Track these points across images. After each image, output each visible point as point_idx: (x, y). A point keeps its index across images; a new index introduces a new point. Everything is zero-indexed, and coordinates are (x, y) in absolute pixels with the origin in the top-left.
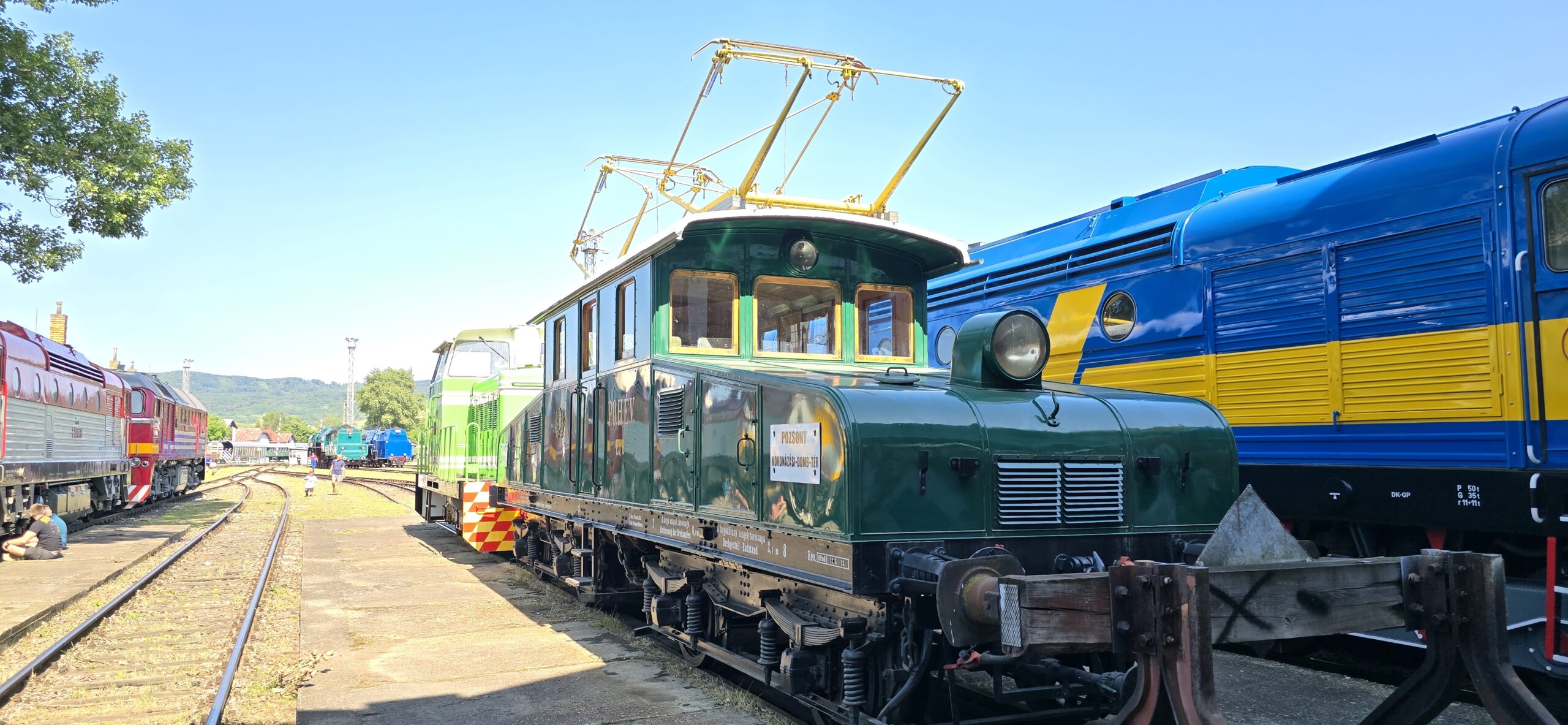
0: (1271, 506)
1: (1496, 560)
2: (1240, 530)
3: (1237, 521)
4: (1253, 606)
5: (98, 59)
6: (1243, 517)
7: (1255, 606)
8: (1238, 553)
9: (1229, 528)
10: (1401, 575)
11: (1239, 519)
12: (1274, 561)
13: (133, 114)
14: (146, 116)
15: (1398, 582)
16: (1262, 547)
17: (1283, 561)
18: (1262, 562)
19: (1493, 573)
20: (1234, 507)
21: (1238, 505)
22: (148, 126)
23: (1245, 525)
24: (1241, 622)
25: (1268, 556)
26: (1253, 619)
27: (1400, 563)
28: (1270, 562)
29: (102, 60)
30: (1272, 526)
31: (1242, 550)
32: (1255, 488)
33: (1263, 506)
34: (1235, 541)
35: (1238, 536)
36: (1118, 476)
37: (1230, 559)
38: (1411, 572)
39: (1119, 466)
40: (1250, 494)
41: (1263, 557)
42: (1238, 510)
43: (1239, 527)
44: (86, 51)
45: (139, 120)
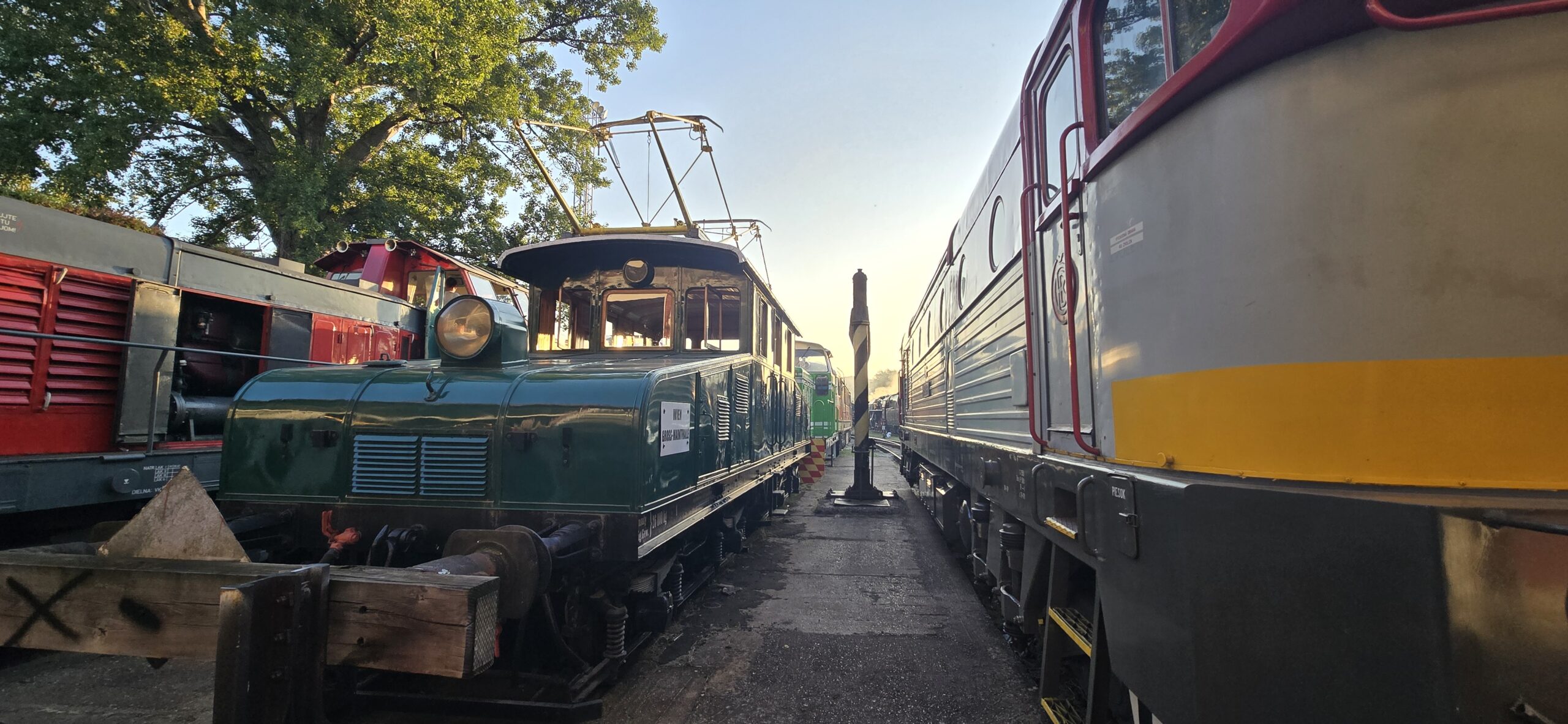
2: (163, 519)
3: (162, 509)
4: (60, 608)
6: (171, 503)
7: (62, 610)
9: (151, 515)
11: (165, 505)
16: (187, 540)
23: (172, 512)
24: (42, 625)
25: (191, 550)
26: (57, 624)
30: (206, 516)
33: (199, 492)
34: (155, 531)
36: (483, 450)
37: (143, 550)
39: (485, 440)
40: (186, 478)
41: (185, 551)
42: (168, 495)
43: (162, 515)
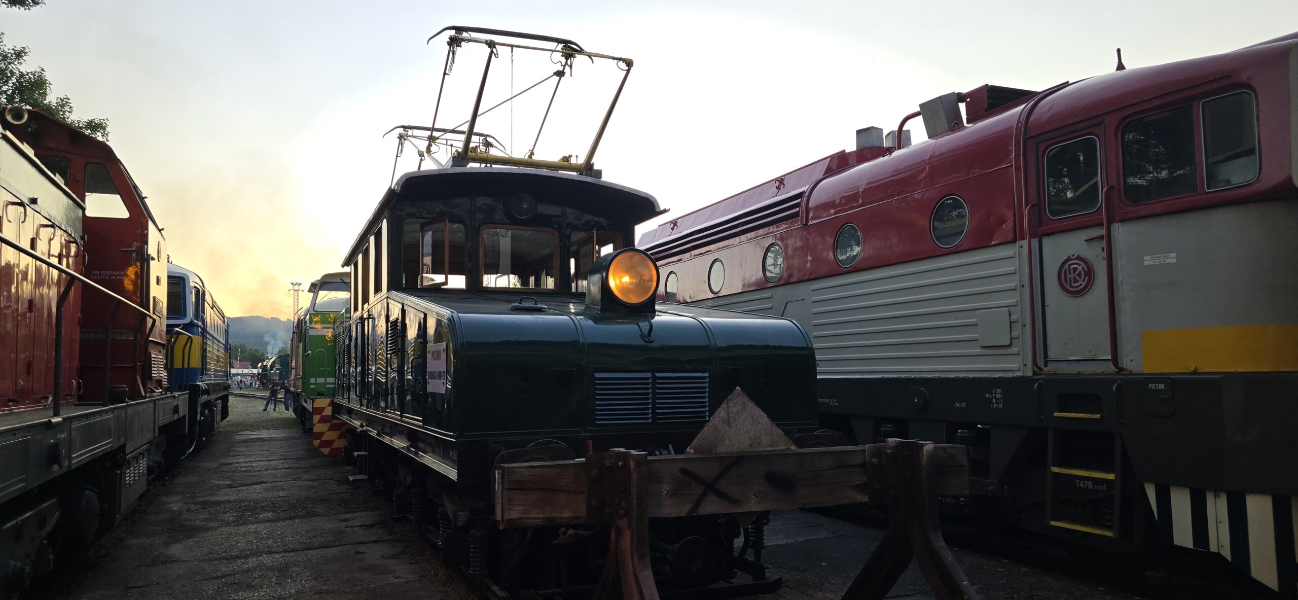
0: (759, 404)
1: (927, 446)
2: (729, 424)
3: (726, 416)
4: (723, 485)
5: (25, 53)
6: (732, 413)
7: (725, 485)
8: (727, 442)
9: (719, 422)
10: (866, 460)
11: (728, 415)
12: (761, 449)
13: (58, 98)
14: (68, 99)
15: (863, 465)
16: (750, 438)
17: (769, 449)
18: (749, 449)
19: (925, 457)
20: (724, 405)
21: (727, 403)
22: (71, 107)
23: (734, 420)
24: (712, 499)
25: (755, 444)
26: (722, 495)
27: (865, 450)
28: (757, 449)
29: (29, 54)
30: (760, 421)
31: (730, 440)
32: (743, 389)
33: (751, 404)
34: (725, 433)
35: (727, 429)
36: (705, 383)
37: (719, 448)
38: (874, 457)
39: (706, 375)
40: (739, 395)
41: (751, 445)
42: (728, 408)
43: (728, 422)
44: (15, 47)
45: (64, 103)
